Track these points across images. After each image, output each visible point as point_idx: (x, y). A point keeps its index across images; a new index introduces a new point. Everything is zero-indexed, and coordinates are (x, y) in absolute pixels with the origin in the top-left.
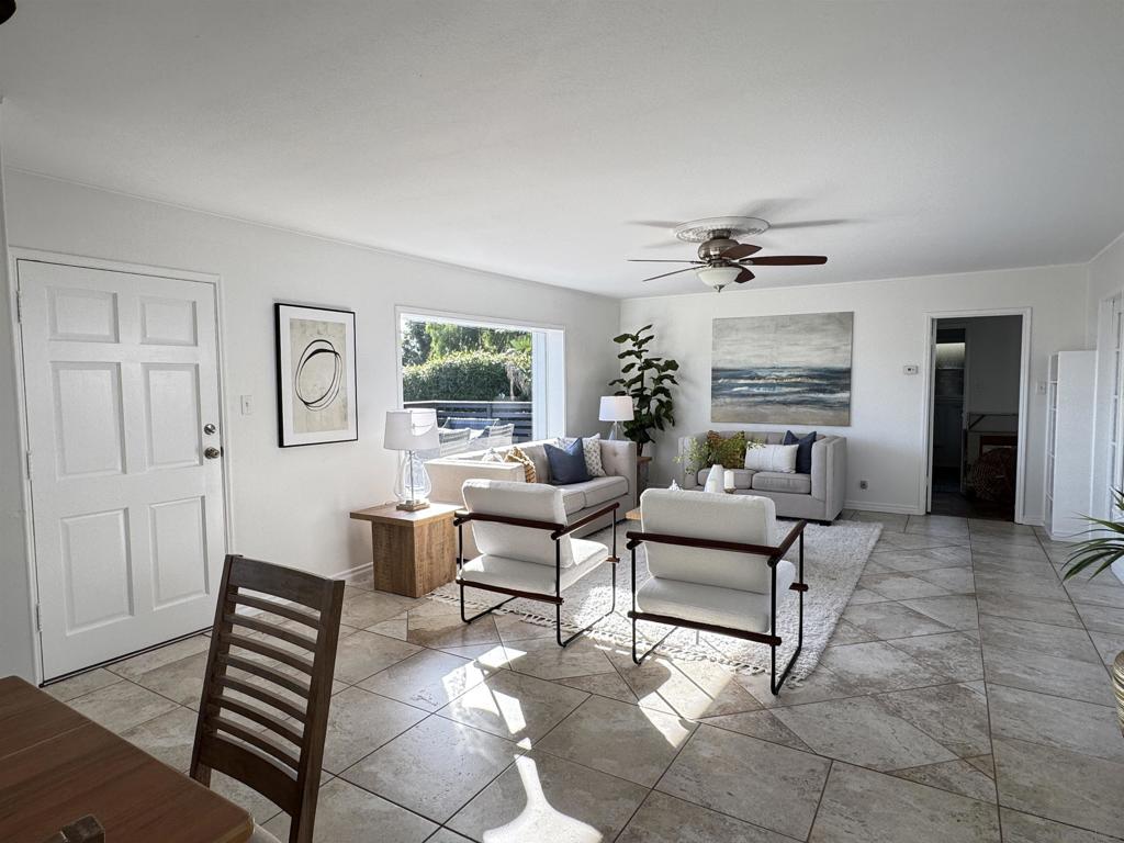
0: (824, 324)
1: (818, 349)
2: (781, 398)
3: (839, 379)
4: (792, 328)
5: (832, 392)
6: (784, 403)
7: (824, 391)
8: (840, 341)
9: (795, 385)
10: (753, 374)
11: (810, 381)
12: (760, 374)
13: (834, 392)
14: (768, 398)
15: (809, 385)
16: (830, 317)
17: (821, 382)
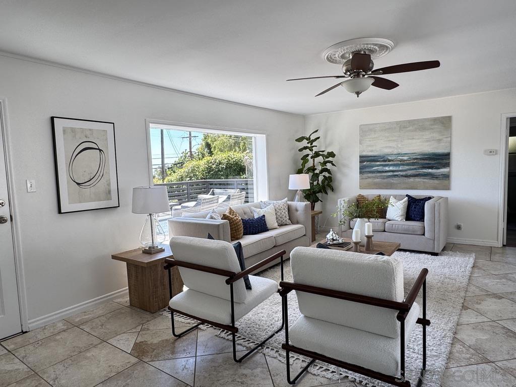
0: (431, 125)
1: (427, 141)
2: (404, 173)
3: (442, 160)
4: (411, 128)
5: (438, 168)
6: (406, 176)
7: (432, 168)
8: (443, 135)
9: (413, 164)
10: (385, 159)
11: (423, 162)
12: (390, 158)
13: (439, 169)
14: (395, 173)
15: (422, 164)
16: (436, 120)
17: (430, 162)
